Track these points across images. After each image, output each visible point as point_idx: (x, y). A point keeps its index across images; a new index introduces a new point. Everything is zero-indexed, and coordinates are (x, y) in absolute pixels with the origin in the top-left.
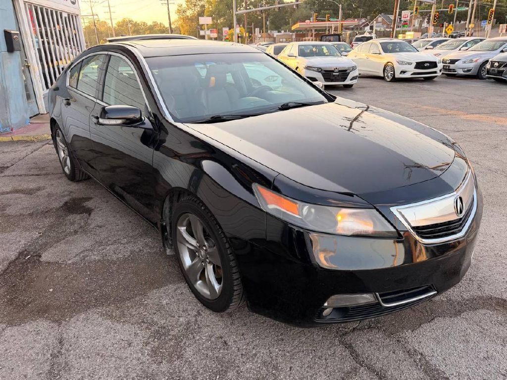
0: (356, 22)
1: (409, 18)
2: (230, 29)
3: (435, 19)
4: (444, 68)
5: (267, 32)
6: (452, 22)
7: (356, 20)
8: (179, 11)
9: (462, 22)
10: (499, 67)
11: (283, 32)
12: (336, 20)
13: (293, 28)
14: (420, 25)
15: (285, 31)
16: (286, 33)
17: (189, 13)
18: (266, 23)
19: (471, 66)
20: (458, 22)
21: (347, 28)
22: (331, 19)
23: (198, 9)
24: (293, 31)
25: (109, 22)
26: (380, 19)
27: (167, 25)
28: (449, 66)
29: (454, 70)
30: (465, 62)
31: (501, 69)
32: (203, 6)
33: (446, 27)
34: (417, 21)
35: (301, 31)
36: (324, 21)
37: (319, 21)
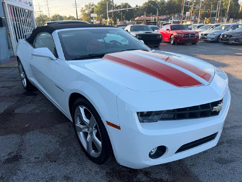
0: (165, 17)
1: (189, 15)
2: (106, 19)
3: (201, 16)
4: (202, 38)
5: (123, 21)
6: (209, 18)
7: (165, 16)
8: (82, 11)
9: (214, 18)
10: (227, 37)
11: (130, 21)
12: (155, 16)
13: (136, 19)
14: (195, 19)
15: (132, 21)
16: (132, 22)
17: (87, 12)
18: (123, 17)
19: (214, 36)
20: (212, 18)
21: (161, 20)
22: (153, 15)
23: (91, 10)
24: (136, 21)
25: (48, 15)
26: (176, 16)
27: (76, 17)
28: (204, 37)
29: (206, 38)
30: (211, 35)
31: (228, 38)
32: (93, 9)
33: (206, 20)
34: (193, 17)
35: (139, 21)
36: (150, 16)
37: (147, 16)
